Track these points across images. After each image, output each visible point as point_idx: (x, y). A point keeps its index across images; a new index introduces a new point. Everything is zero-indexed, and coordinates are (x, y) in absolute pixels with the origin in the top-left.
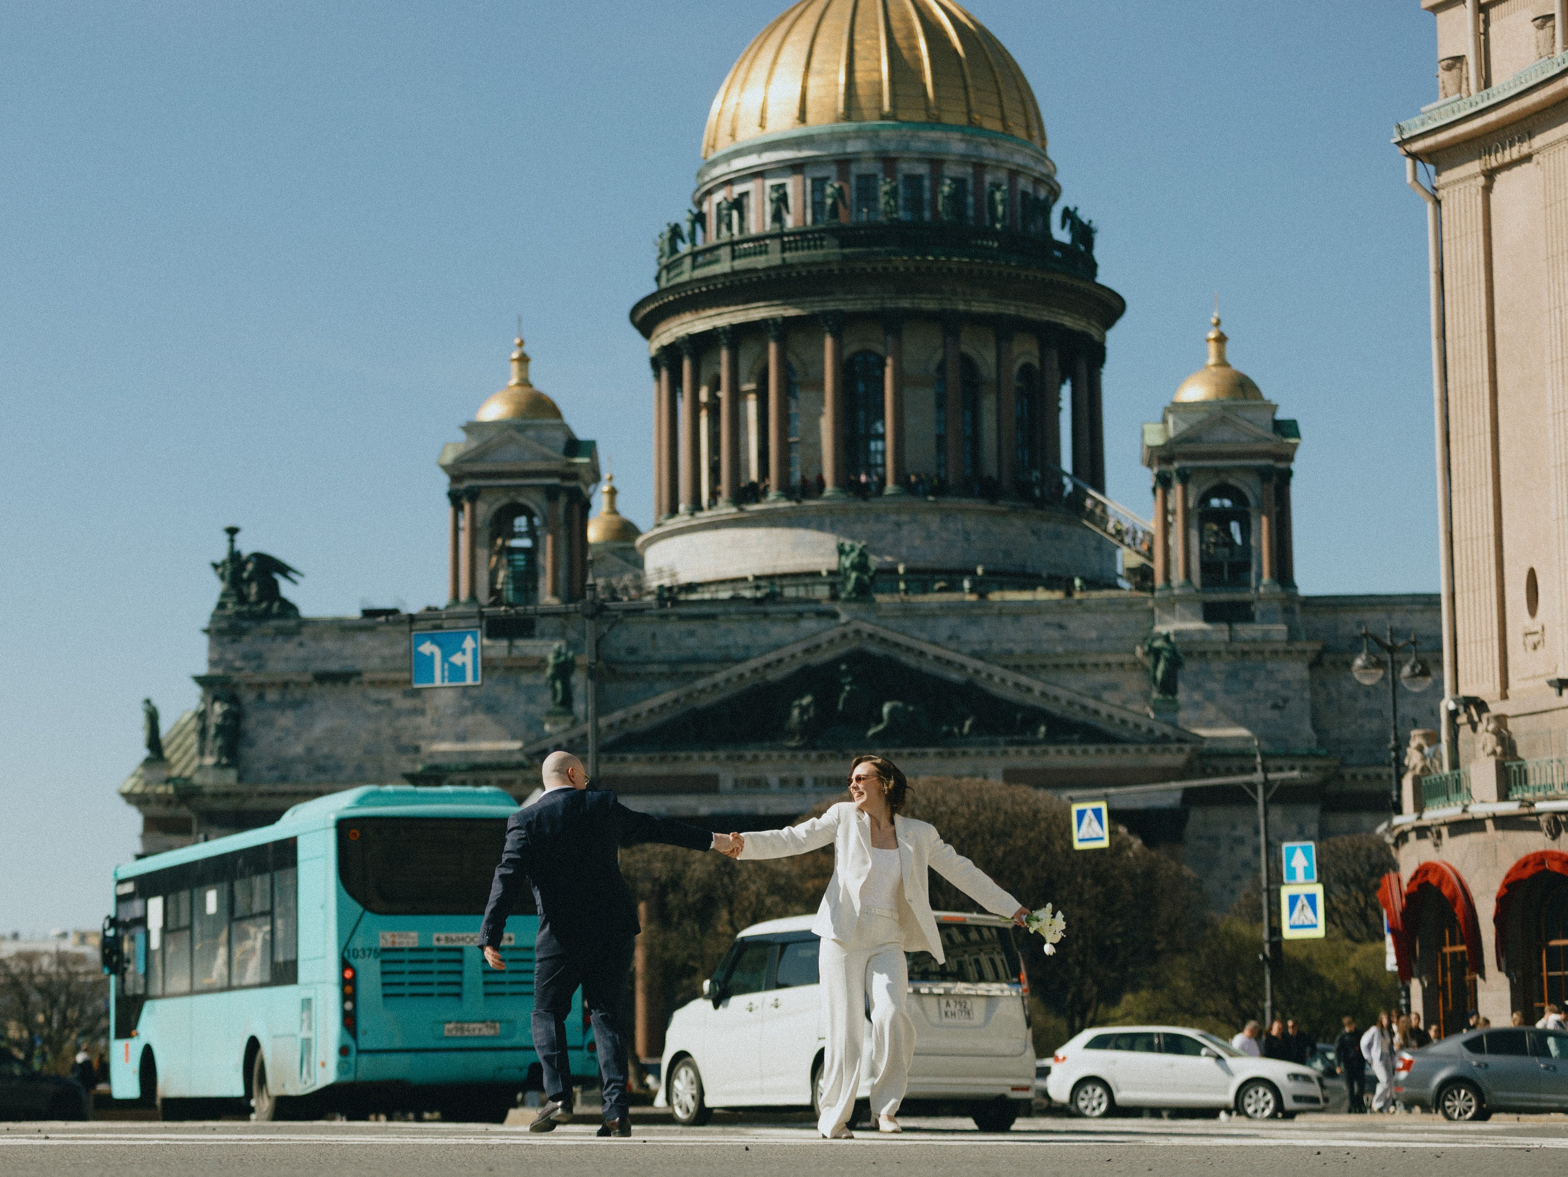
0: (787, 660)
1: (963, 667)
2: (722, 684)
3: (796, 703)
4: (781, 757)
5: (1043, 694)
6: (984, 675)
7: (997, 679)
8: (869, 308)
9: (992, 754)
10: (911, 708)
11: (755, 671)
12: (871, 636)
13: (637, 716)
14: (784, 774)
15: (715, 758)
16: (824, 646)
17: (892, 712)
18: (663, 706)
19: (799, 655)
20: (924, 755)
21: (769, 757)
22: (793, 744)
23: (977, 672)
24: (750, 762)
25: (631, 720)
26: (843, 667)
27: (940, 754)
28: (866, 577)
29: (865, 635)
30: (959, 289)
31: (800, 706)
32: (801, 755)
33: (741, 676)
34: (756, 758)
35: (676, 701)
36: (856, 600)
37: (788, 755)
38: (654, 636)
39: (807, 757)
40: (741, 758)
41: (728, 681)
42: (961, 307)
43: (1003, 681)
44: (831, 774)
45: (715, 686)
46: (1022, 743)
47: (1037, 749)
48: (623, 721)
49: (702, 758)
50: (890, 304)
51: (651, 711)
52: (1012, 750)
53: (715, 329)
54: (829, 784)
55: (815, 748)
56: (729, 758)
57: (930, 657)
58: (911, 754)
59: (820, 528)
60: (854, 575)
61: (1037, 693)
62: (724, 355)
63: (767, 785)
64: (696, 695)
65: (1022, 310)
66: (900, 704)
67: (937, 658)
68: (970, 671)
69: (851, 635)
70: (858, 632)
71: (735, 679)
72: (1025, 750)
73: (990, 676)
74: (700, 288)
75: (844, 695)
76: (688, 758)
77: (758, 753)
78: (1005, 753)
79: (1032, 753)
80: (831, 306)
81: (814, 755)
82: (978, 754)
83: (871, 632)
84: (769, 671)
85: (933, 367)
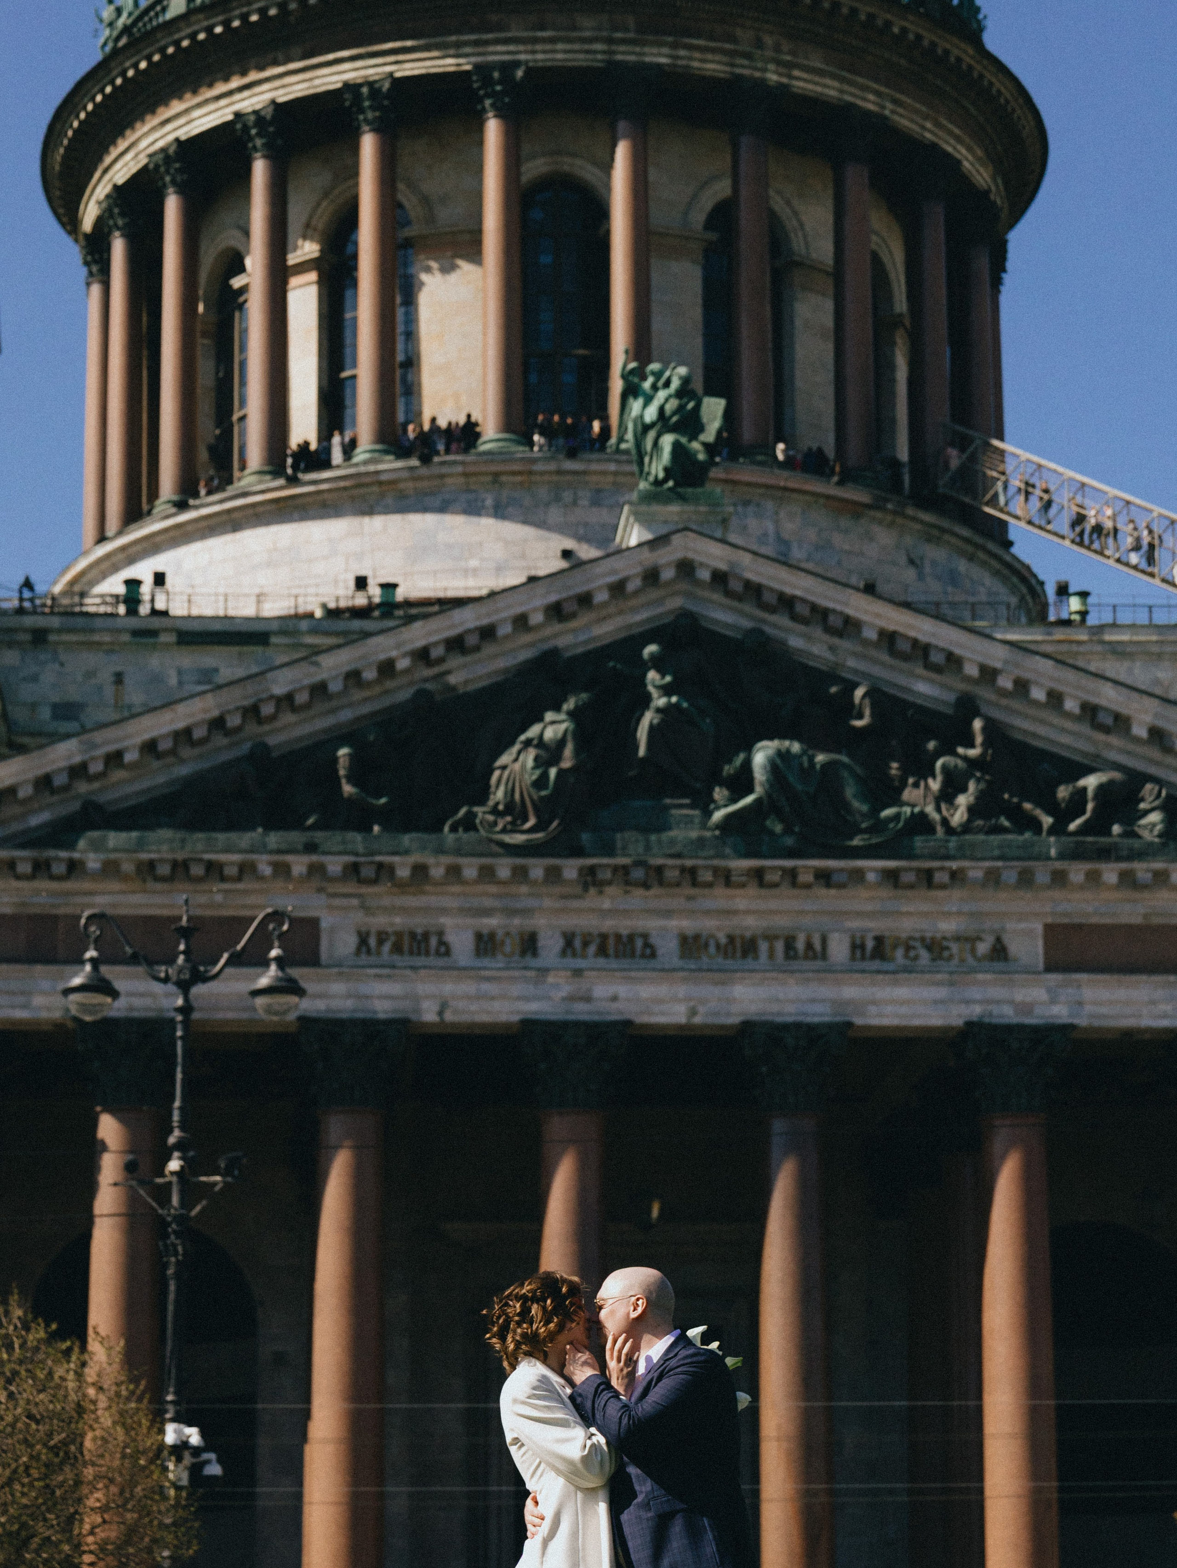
0: (505, 630)
1: (953, 661)
2: (335, 687)
3: (533, 731)
4: (487, 874)
5: (1157, 735)
6: (1005, 682)
7: (1038, 694)
8: (581, 60)
9: (1026, 880)
10: (820, 758)
11: (422, 655)
12: (720, 578)
13: (115, 759)
14: (492, 922)
15: (316, 871)
16: (601, 597)
17: (775, 767)
18: (184, 736)
19: (537, 618)
20: (858, 876)
21: (454, 872)
22: (519, 838)
23: (989, 674)
24: (402, 887)
25: (96, 767)
26: (651, 649)
27: (892, 877)
28: (695, 445)
29: (704, 575)
30: (768, 40)
31: (540, 743)
32: (537, 868)
33: (387, 668)
34: (420, 871)
35: (218, 724)
36: (675, 495)
37: (504, 868)
38: (119, 678)
39: (553, 875)
40: (384, 872)
41: (353, 677)
42: (773, 78)
43: (1055, 699)
44: (609, 925)
45: (319, 690)
46: (1105, 854)
47: (1142, 869)
48: (78, 771)
49: (282, 870)
50: (626, 55)
51: (150, 747)
52: (1077, 872)
53: (238, 115)
54: (602, 951)
55: (577, 852)
56: (353, 871)
57: (871, 634)
58: (825, 878)
59: (473, 509)
60: (667, 440)
61: (1138, 730)
62: (260, 169)
63: (444, 949)
64: (267, 709)
65: (889, 105)
66: (796, 747)
67: (889, 639)
68: (971, 670)
69: (668, 574)
70: (686, 568)
71: (370, 675)
72: (1110, 873)
73: (1022, 686)
74: (209, 30)
75: (648, 718)
76: (246, 870)
77: (430, 860)
78: (1059, 879)
79: (1128, 880)
80: (498, 54)
81: (571, 868)
82: (993, 879)
83: (723, 566)
84: (455, 661)
85: (698, 218)
